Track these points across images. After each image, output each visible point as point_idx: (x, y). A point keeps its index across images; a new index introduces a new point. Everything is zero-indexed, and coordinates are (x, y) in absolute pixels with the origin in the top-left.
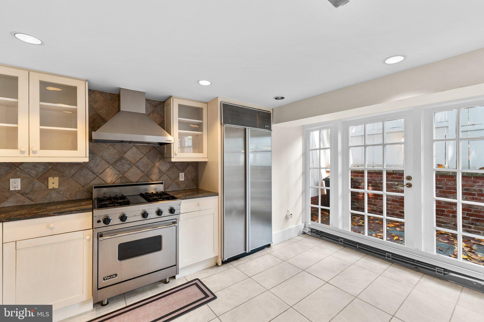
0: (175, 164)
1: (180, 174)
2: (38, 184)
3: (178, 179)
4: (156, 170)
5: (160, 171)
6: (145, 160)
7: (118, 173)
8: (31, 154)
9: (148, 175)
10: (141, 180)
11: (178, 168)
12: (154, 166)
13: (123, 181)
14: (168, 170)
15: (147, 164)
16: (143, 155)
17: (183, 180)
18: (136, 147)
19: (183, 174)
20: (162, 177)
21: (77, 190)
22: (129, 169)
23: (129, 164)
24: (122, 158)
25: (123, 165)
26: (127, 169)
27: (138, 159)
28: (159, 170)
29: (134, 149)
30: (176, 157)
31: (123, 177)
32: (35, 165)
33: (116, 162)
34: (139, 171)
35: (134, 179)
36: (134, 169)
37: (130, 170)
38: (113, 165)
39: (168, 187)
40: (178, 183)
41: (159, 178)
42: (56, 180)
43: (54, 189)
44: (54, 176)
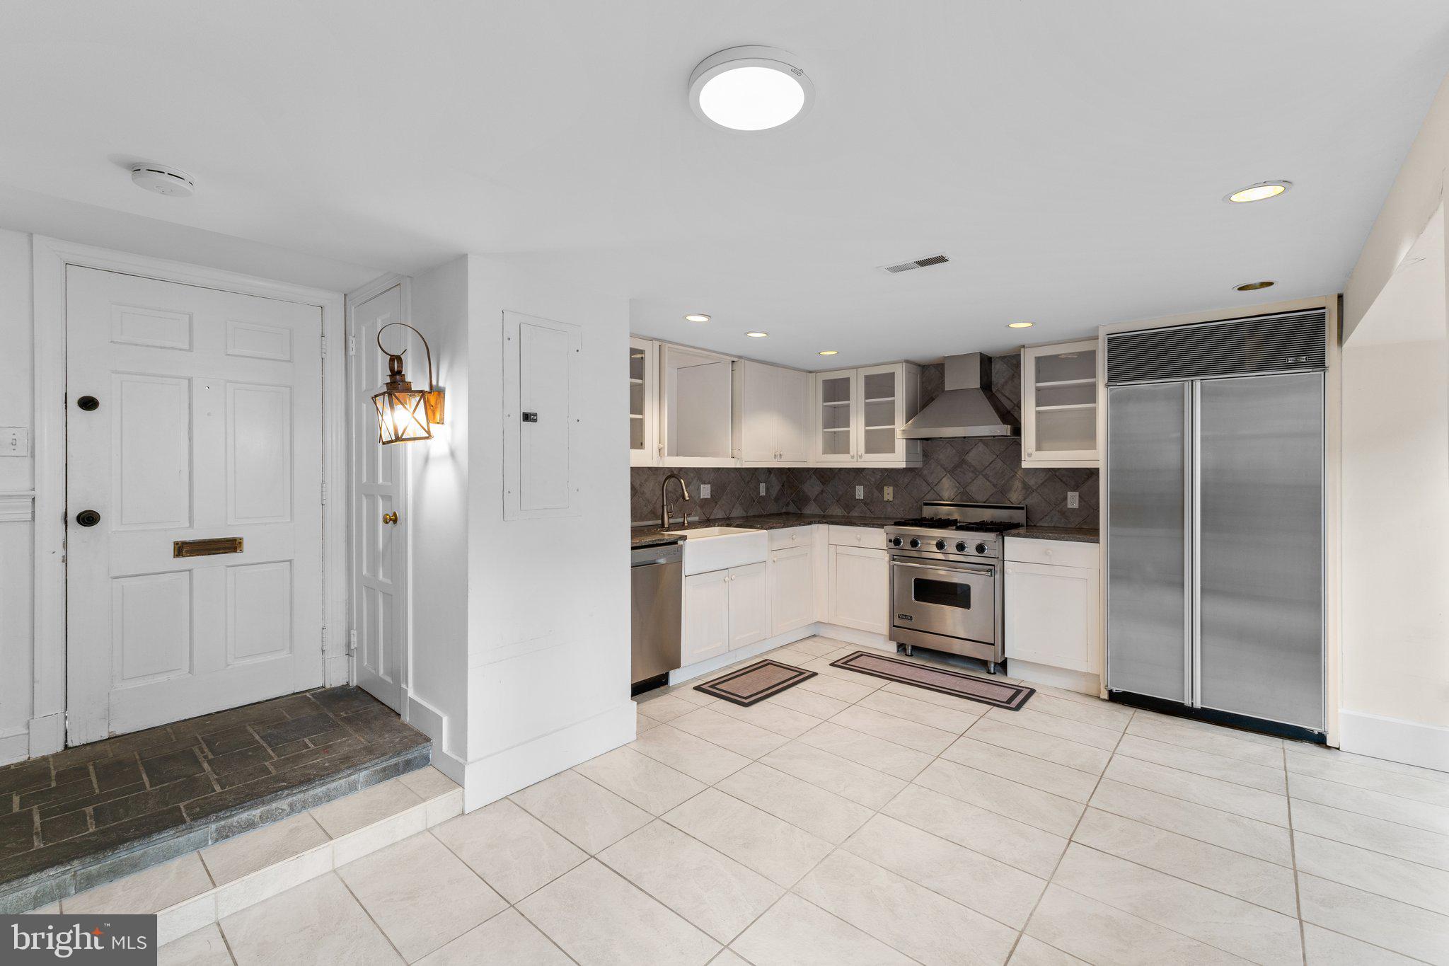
0: (1057, 474)
1: (1069, 494)
2: (876, 493)
3: (1063, 504)
4: (1017, 484)
5: (1026, 487)
6: (999, 464)
7: (958, 485)
8: (859, 460)
9: (1004, 491)
10: (991, 499)
11: (1064, 483)
12: (1014, 476)
13: (965, 498)
14: (1042, 484)
15: (1002, 472)
16: (995, 457)
17: (1076, 505)
18: (984, 444)
19: (1077, 493)
20: (1030, 497)
21: (911, 505)
22: (973, 480)
23: (973, 472)
24: (963, 462)
25: (965, 474)
26: (970, 480)
27: (988, 464)
28: (1024, 483)
29: (981, 447)
30: (1030, 459)
31: (964, 493)
32: (874, 470)
33: (955, 468)
34: (988, 483)
35: (981, 498)
36: (981, 481)
37: (975, 481)
38: (952, 472)
39: (1043, 518)
40: (1064, 513)
41: (1024, 499)
42: (891, 489)
43: (888, 501)
44: (888, 485)
